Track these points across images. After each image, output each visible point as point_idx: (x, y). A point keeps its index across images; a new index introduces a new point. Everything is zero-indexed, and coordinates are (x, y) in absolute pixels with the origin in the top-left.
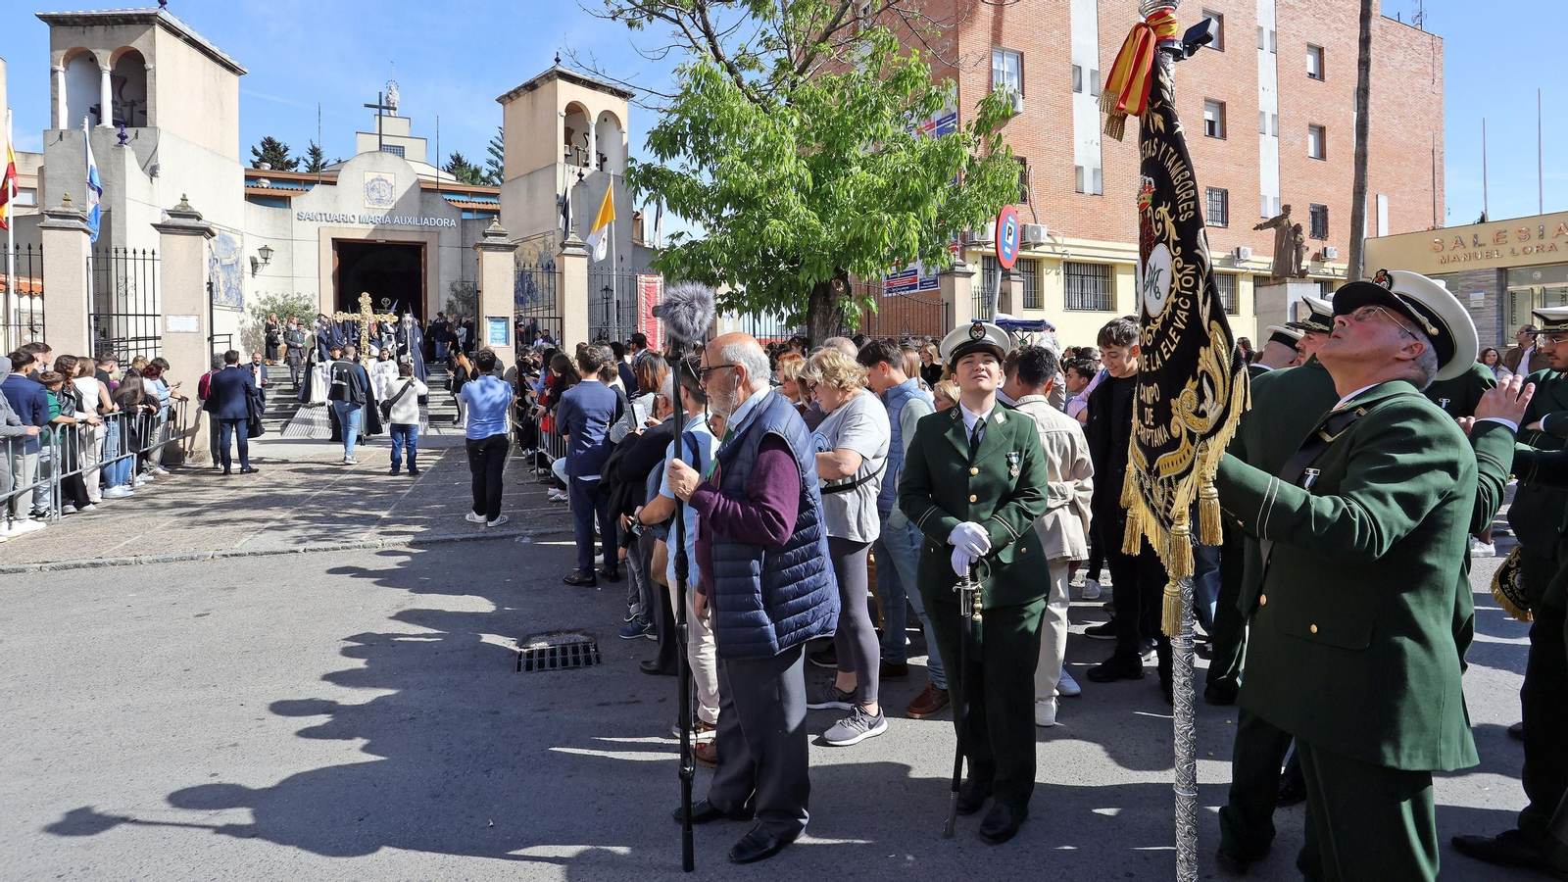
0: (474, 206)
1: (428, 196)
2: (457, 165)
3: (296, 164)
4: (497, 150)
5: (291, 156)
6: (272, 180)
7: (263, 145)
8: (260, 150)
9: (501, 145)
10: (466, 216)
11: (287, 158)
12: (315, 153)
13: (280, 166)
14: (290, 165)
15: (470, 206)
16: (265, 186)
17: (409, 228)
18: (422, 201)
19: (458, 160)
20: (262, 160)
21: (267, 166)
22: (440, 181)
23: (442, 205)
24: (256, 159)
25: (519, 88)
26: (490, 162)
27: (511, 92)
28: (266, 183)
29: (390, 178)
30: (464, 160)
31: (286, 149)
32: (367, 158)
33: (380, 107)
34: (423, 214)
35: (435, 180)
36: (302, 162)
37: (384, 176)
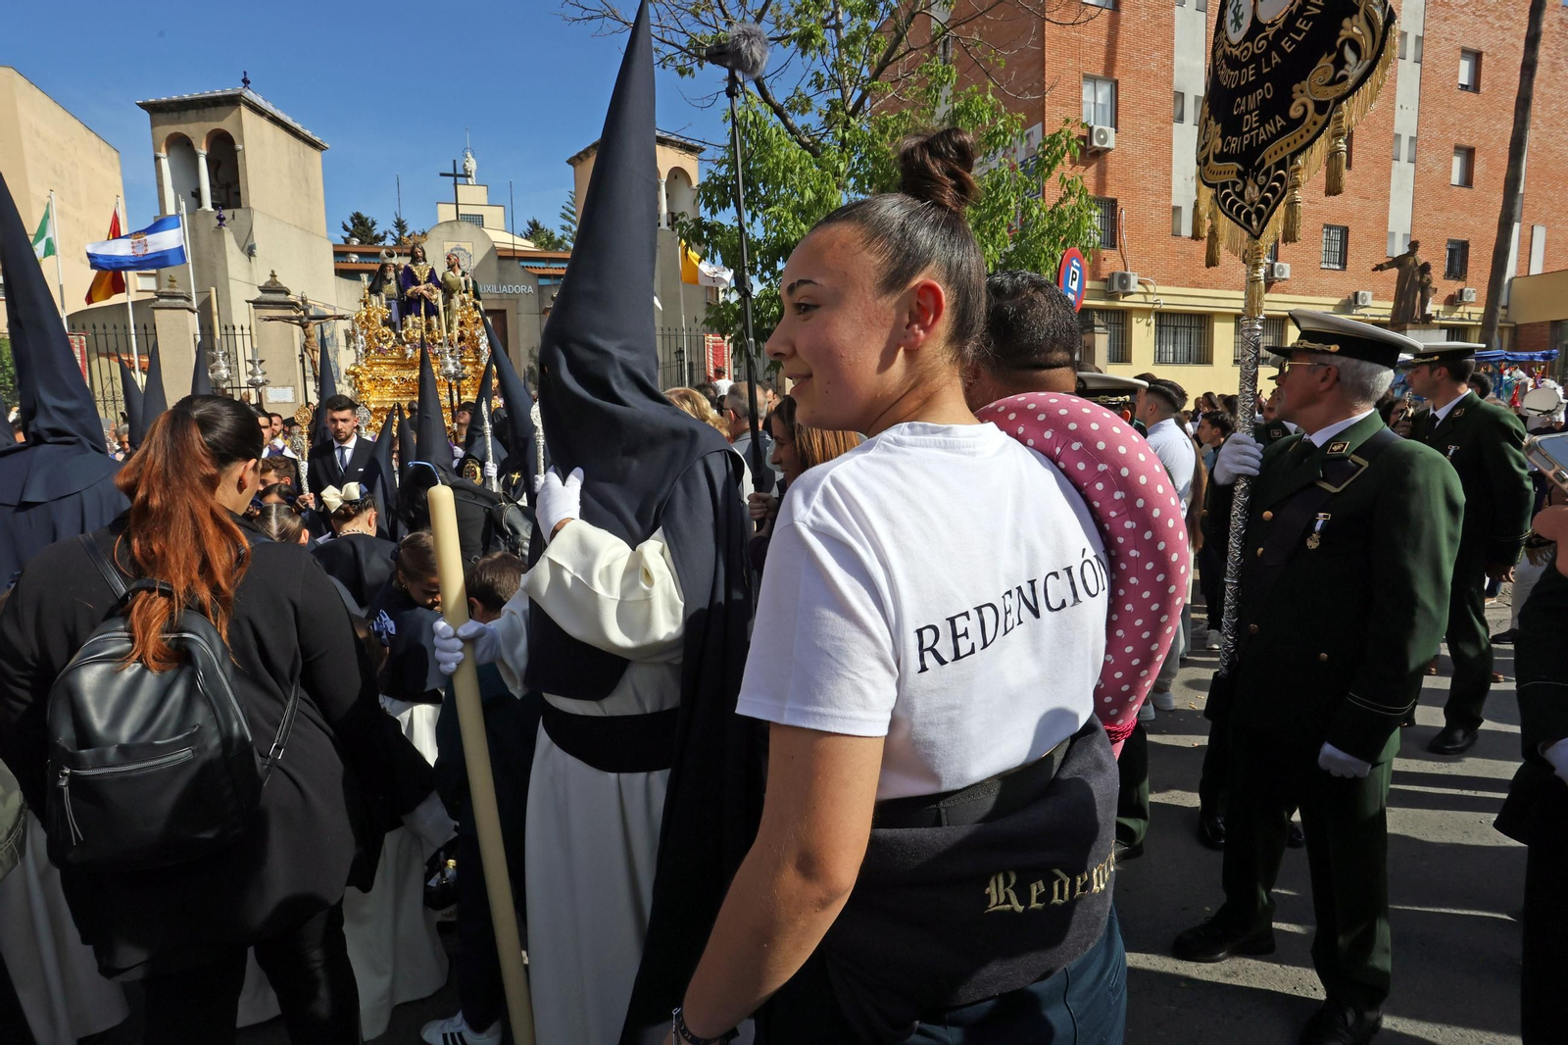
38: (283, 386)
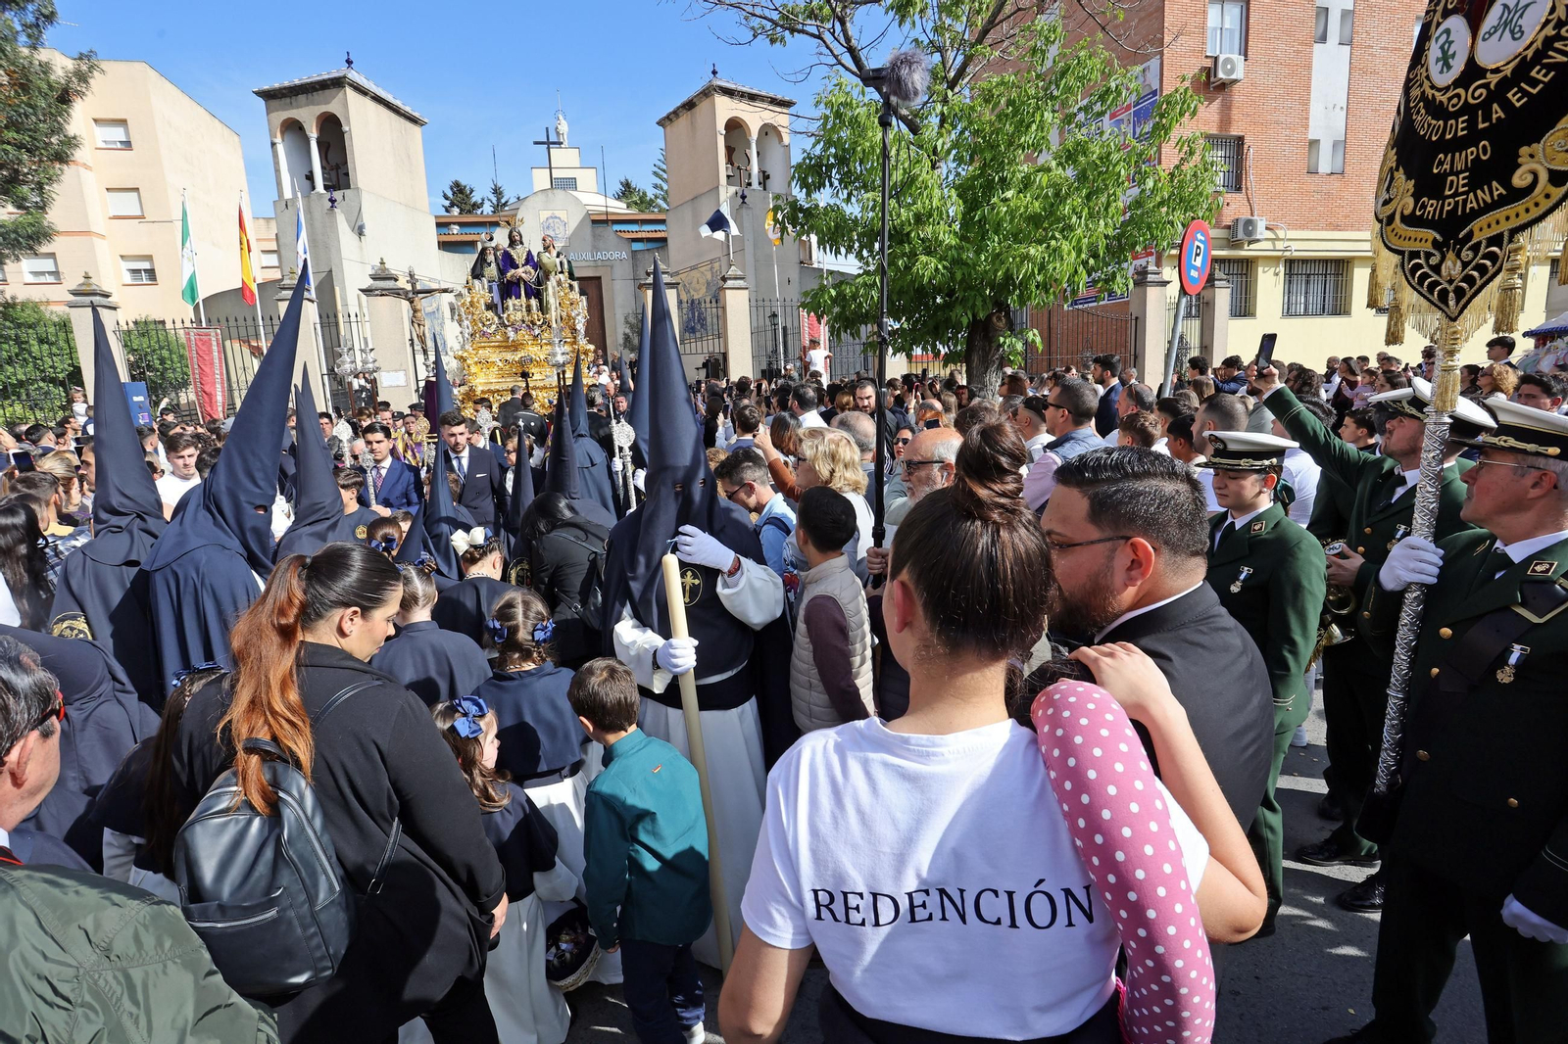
0: (644, 235)
1: (600, 229)
2: (627, 191)
3: (482, 203)
4: (661, 173)
5: (476, 198)
6: (461, 225)
7: (452, 189)
8: (450, 194)
9: (664, 167)
10: (637, 246)
11: (474, 200)
12: (497, 192)
13: (468, 207)
14: (476, 206)
15: (639, 235)
16: (455, 232)
17: (584, 264)
18: (594, 236)
19: (627, 185)
20: (452, 205)
21: (456, 211)
22: (609, 210)
23: (612, 236)
24: (447, 203)
25: (678, 108)
26: (656, 186)
27: (671, 114)
28: (456, 229)
29: (563, 215)
30: (633, 185)
31: (472, 191)
32: (540, 198)
33: (548, 143)
34: (596, 249)
35: (604, 209)
36: (486, 202)
37: (557, 213)
38: (396, 371)
